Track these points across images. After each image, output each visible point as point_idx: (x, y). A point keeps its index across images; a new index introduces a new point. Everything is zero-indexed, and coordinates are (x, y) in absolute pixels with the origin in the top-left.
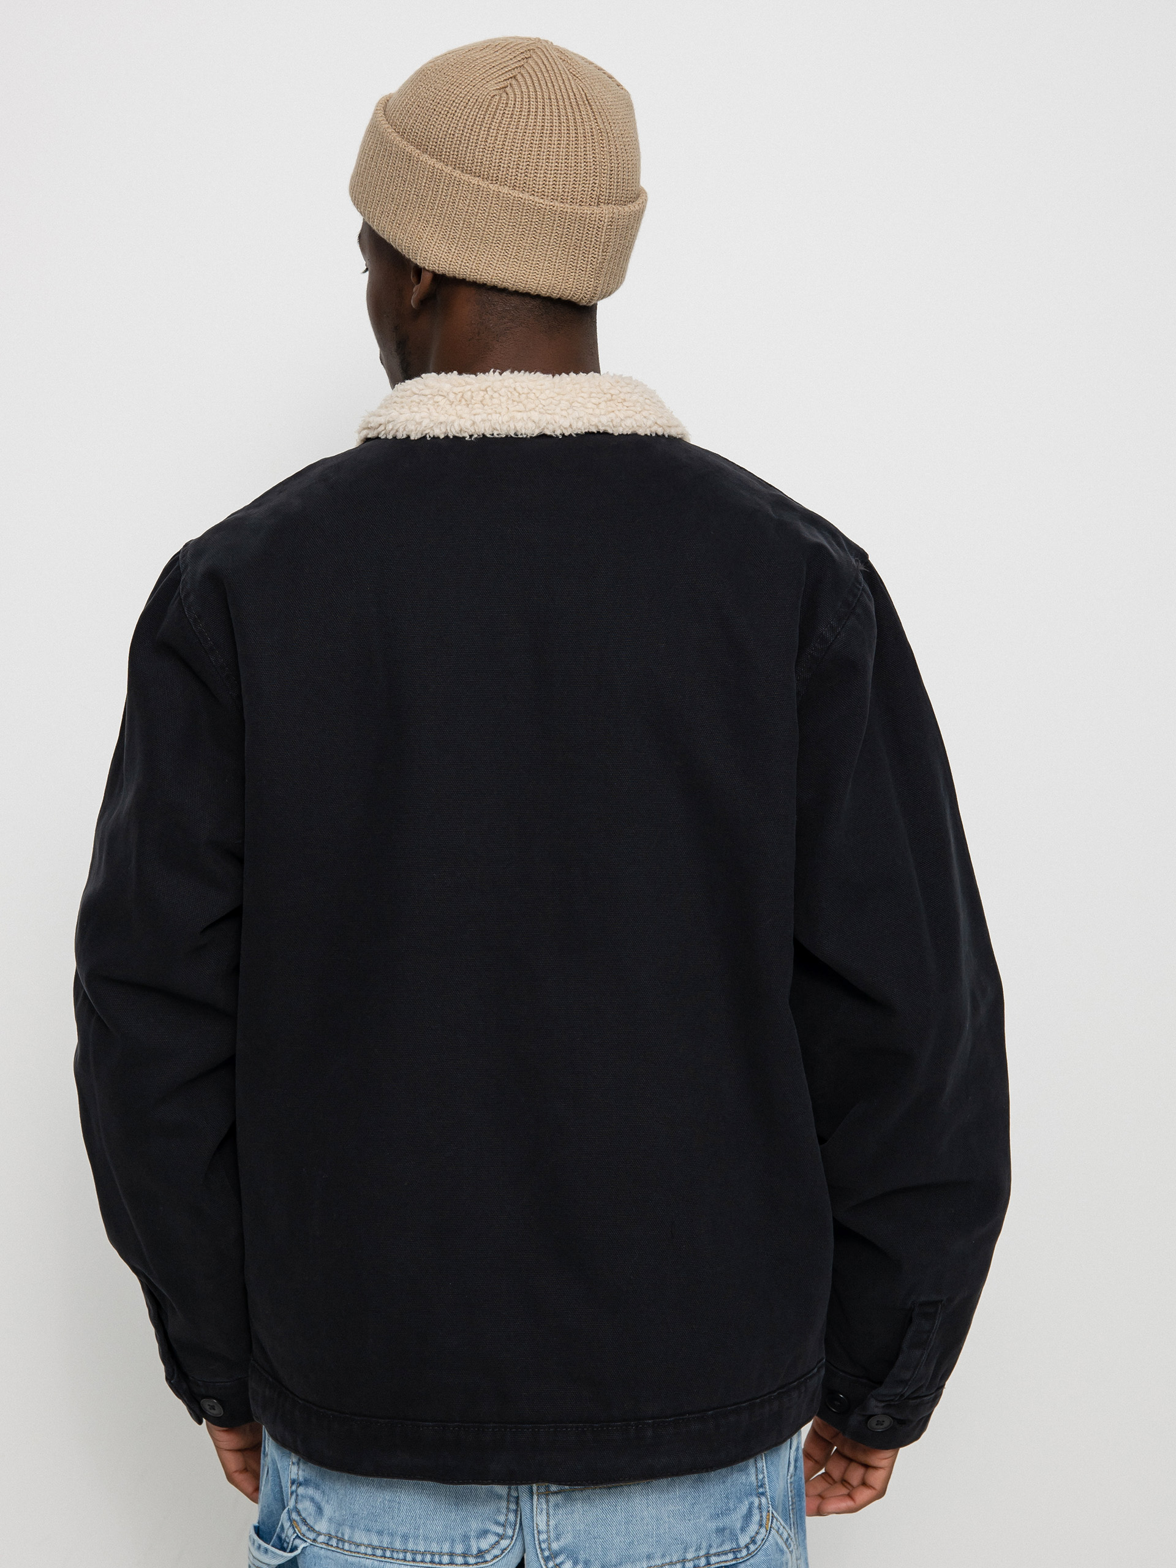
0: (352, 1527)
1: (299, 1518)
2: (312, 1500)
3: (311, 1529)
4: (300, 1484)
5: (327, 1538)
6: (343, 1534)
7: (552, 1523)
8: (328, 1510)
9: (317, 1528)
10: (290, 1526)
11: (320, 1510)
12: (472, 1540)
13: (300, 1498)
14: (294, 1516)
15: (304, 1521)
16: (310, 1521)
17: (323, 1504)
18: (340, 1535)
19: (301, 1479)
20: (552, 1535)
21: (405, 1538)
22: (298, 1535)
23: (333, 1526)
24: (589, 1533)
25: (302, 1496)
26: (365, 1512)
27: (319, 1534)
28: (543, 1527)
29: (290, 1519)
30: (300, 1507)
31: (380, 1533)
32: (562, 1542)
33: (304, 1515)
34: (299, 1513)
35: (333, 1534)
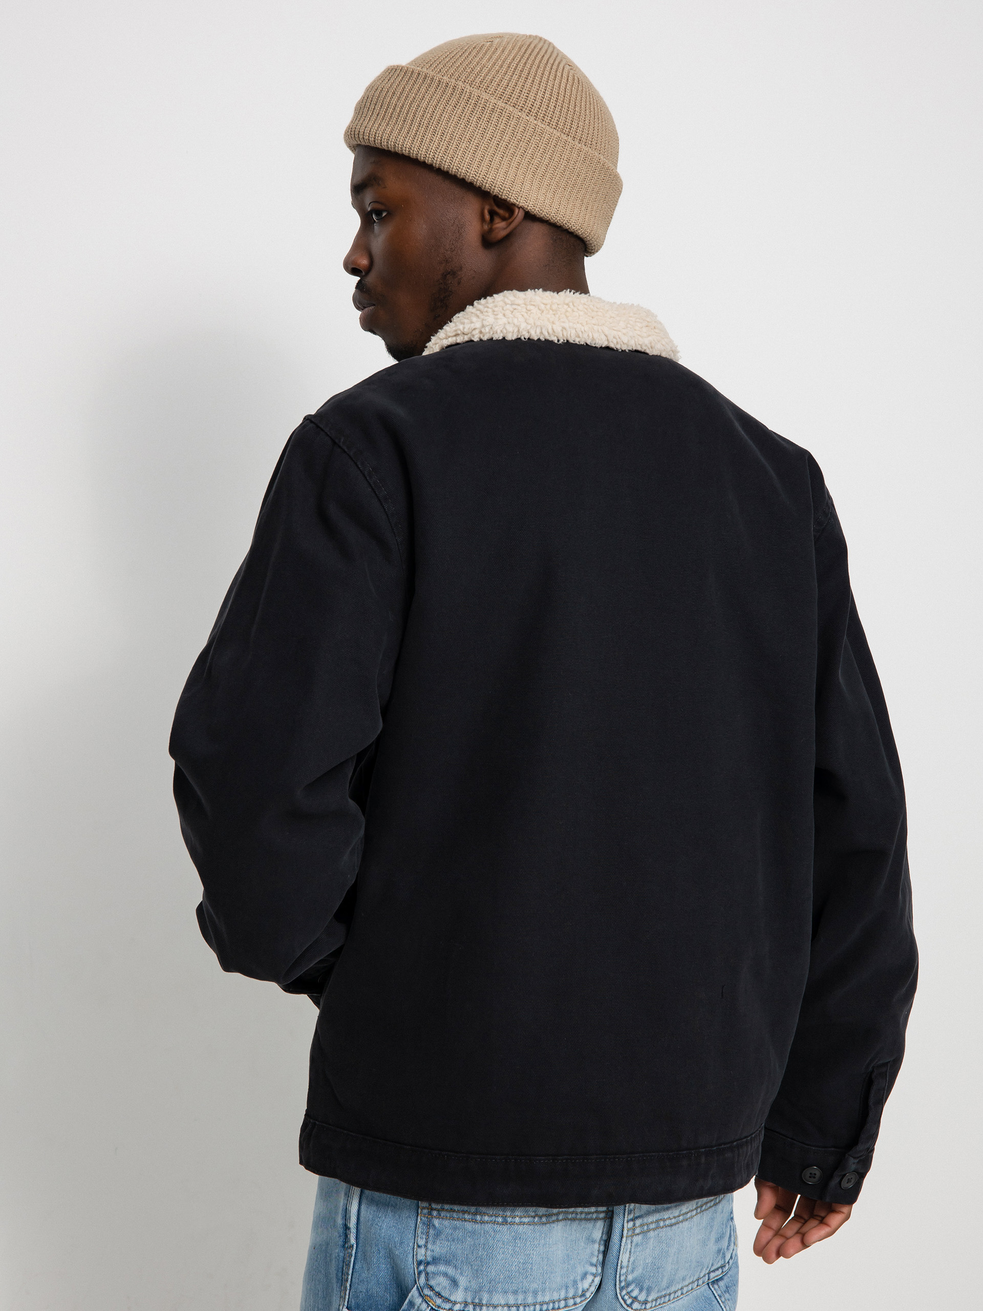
0: (490, 1292)
1: (431, 1293)
2: (445, 1275)
3: (447, 1300)
4: (428, 1264)
5: (463, 1305)
6: (481, 1300)
7: (632, 1259)
8: (463, 1281)
9: (453, 1298)
10: (422, 1302)
11: (454, 1283)
12: (578, 1282)
13: (431, 1275)
14: (427, 1292)
15: (439, 1295)
16: (445, 1294)
17: (458, 1277)
18: (477, 1301)
19: (429, 1259)
20: (630, 1269)
21: (535, 1293)
22: (432, 1308)
23: (469, 1294)
24: (655, 1265)
25: (433, 1273)
26: (502, 1277)
27: (455, 1303)
28: (625, 1264)
29: (421, 1295)
30: (432, 1283)
31: (515, 1292)
32: (636, 1274)
33: (437, 1289)
34: (431, 1288)
35: (469, 1300)
